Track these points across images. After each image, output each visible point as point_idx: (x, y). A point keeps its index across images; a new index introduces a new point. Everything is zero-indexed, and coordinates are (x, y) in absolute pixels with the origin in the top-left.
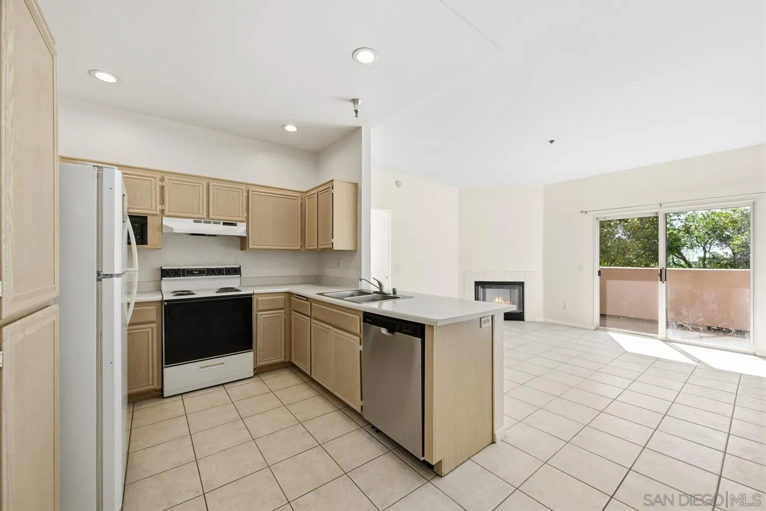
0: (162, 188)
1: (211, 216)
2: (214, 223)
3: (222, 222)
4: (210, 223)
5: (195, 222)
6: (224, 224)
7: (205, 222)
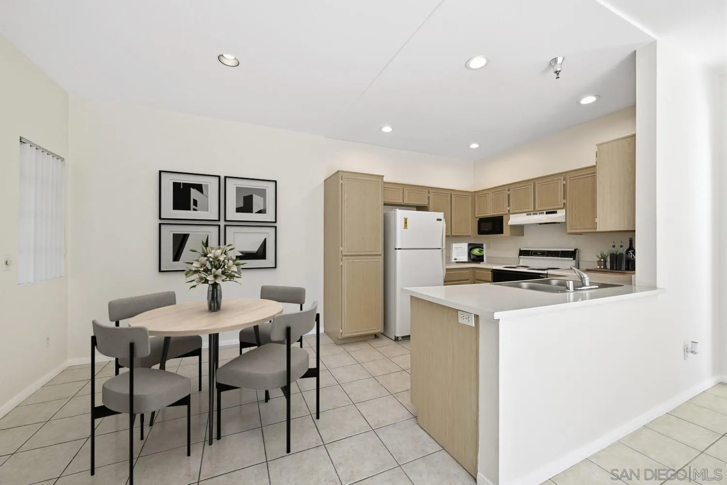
0: (509, 195)
1: (537, 208)
2: (540, 214)
3: (545, 212)
4: (536, 214)
5: (527, 215)
6: (547, 213)
7: (534, 214)
